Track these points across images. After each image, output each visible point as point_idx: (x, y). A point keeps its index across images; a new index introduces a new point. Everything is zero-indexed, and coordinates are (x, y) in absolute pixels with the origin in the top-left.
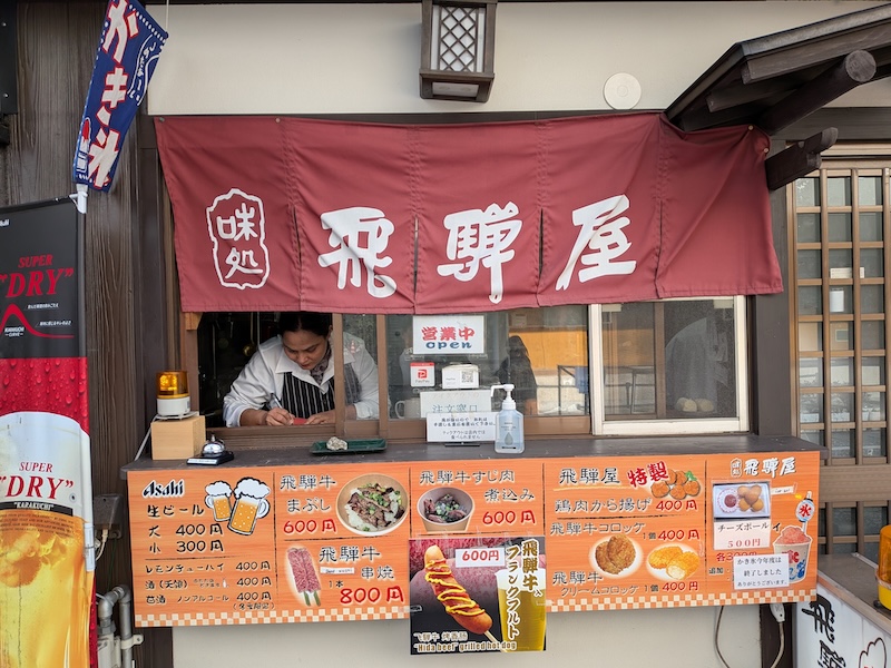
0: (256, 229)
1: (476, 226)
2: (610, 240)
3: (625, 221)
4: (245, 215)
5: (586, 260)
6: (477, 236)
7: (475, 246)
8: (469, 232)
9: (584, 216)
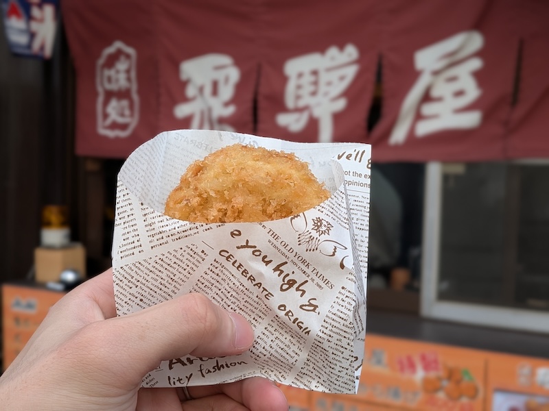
0: (129, 79)
1: (315, 73)
2: (456, 86)
3: (476, 64)
4: (122, 66)
5: (428, 109)
6: (316, 83)
7: (314, 94)
8: (308, 79)
9: (427, 59)
